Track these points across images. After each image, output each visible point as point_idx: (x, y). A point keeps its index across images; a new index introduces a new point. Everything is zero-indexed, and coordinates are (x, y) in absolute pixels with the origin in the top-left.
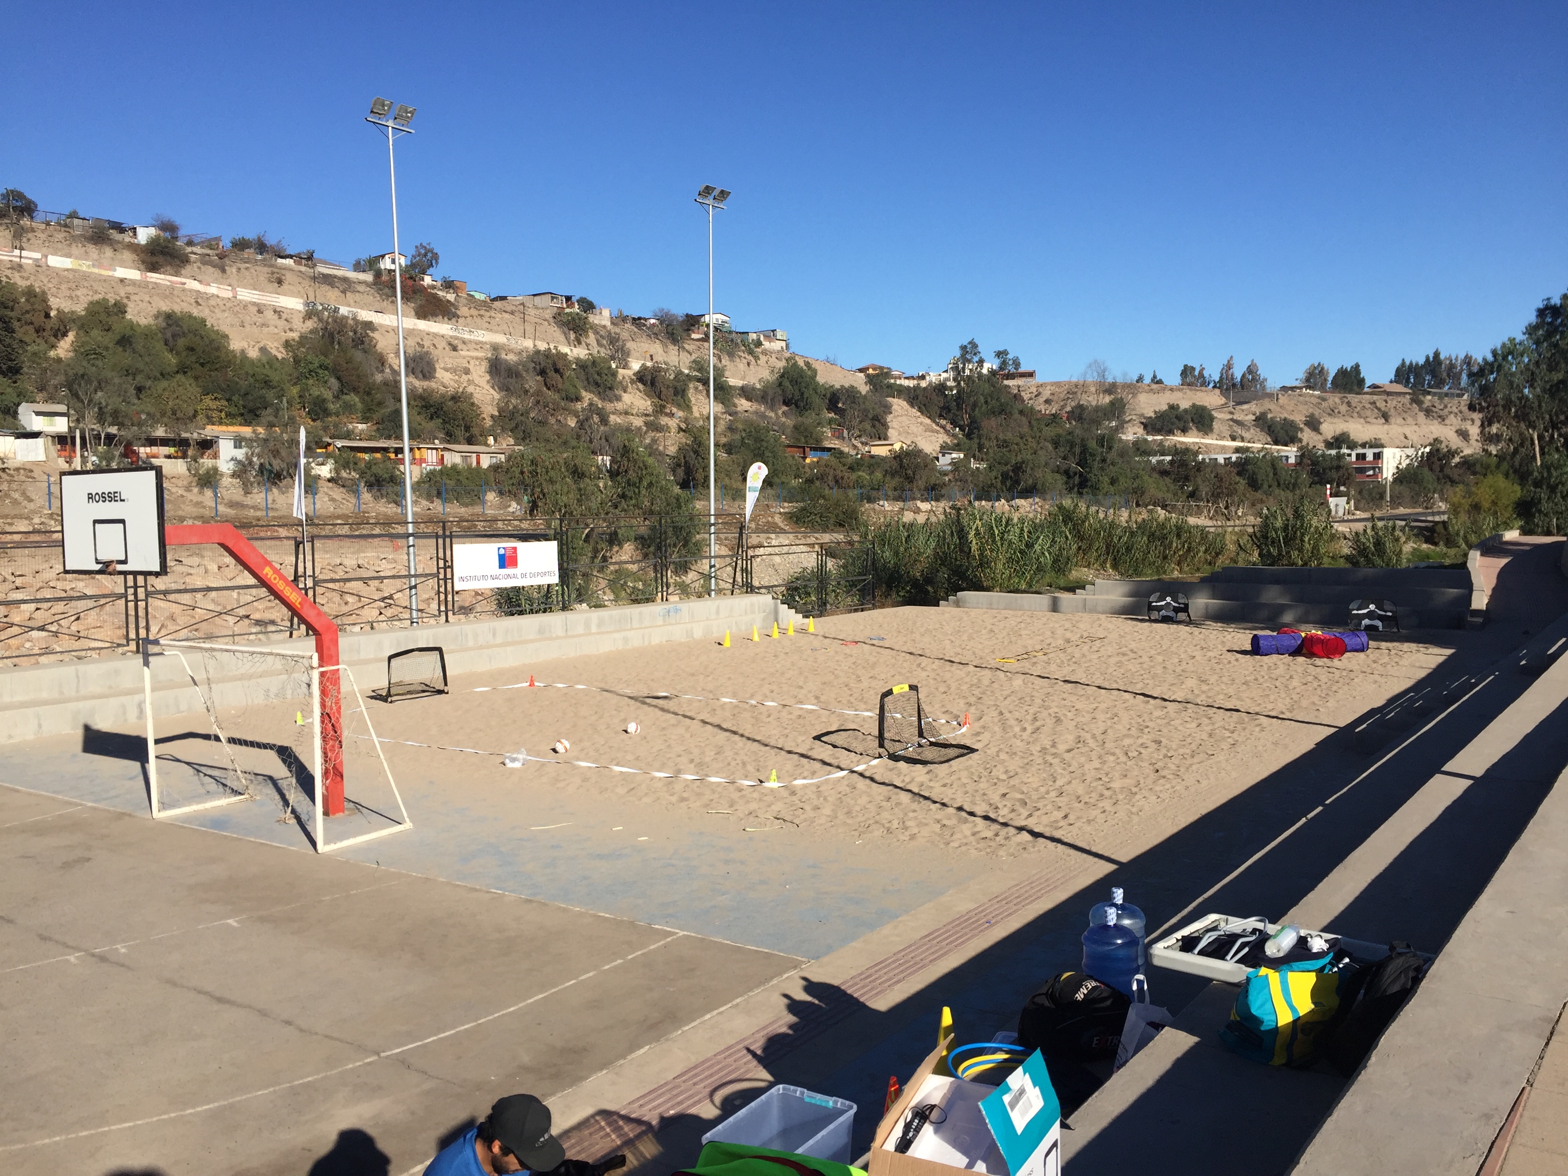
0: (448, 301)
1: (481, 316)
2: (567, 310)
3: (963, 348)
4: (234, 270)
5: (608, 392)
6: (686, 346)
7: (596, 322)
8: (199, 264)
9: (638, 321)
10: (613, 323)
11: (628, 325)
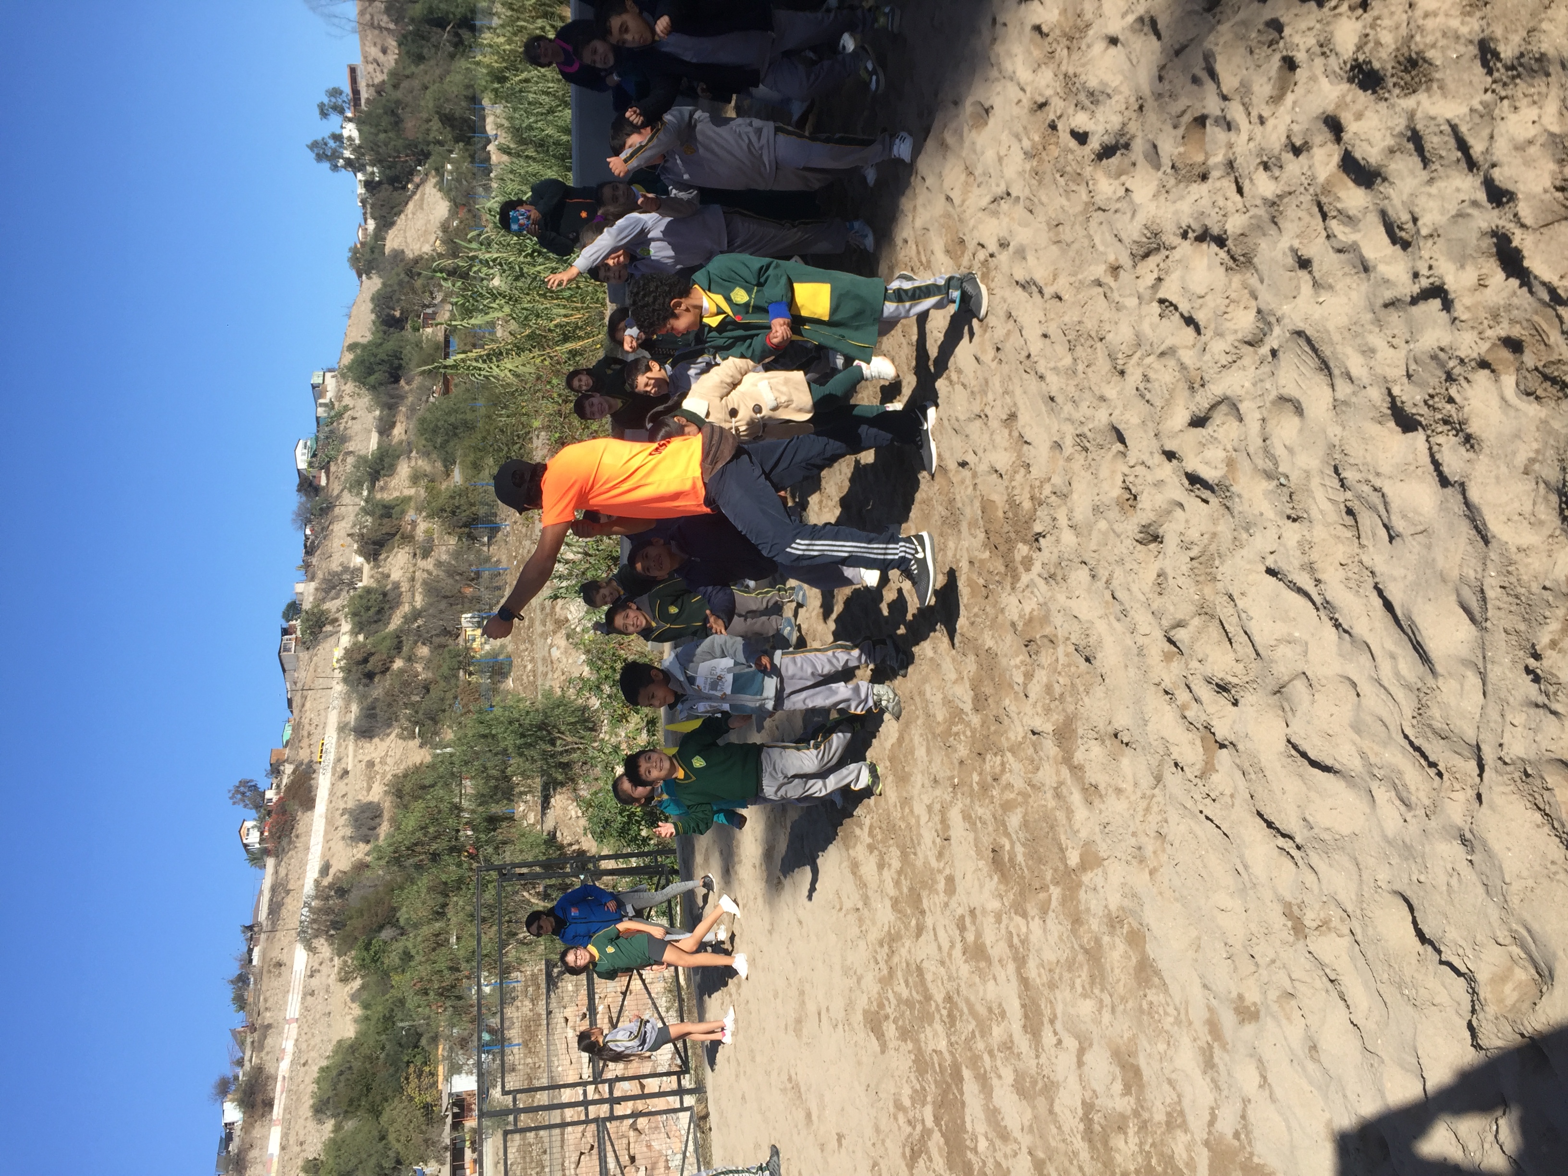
0: (294, 772)
1: (309, 734)
2: (299, 633)
3: (320, 158)
4: (268, 1014)
5: (389, 597)
6: (335, 493)
7: (311, 599)
8: (263, 1054)
9: (310, 550)
10: (312, 579)
11: (314, 560)
